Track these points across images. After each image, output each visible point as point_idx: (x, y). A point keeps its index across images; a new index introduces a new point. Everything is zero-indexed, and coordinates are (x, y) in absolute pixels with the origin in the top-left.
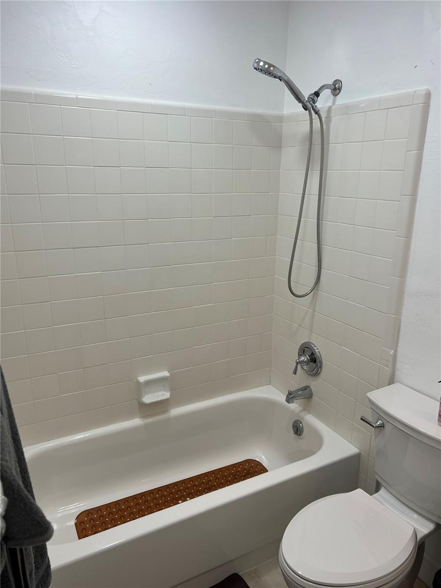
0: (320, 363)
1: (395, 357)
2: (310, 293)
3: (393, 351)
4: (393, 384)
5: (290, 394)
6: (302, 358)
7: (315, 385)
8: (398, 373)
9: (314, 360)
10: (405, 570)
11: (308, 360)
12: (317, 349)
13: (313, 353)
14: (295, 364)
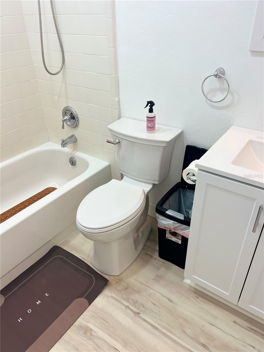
0: (77, 118)
1: (119, 102)
2: (60, 71)
3: (117, 98)
4: (120, 118)
5: (63, 141)
6: (66, 118)
7: (77, 133)
8: (122, 111)
9: (73, 118)
10: (142, 209)
11: (69, 118)
12: (74, 110)
13: (72, 113)
14: (62, 122)
